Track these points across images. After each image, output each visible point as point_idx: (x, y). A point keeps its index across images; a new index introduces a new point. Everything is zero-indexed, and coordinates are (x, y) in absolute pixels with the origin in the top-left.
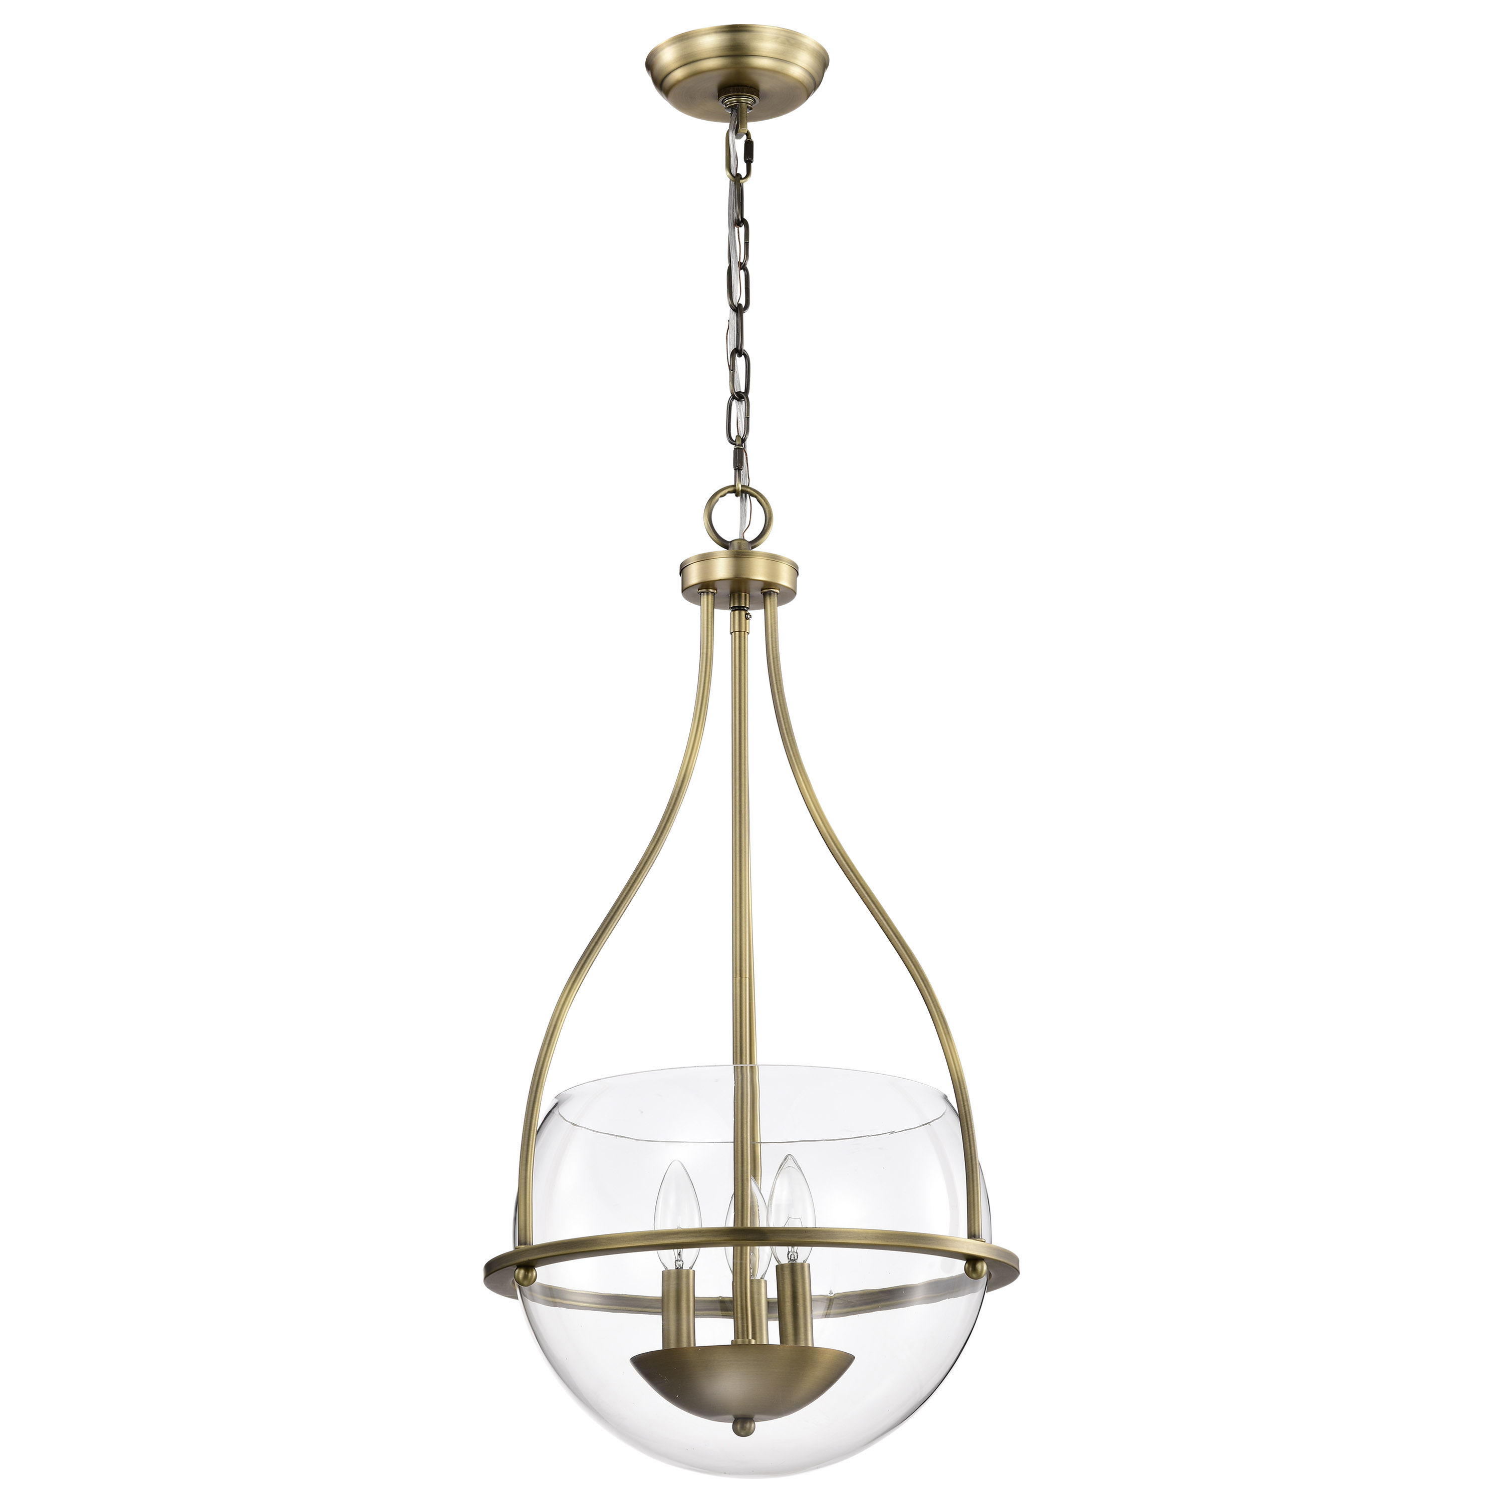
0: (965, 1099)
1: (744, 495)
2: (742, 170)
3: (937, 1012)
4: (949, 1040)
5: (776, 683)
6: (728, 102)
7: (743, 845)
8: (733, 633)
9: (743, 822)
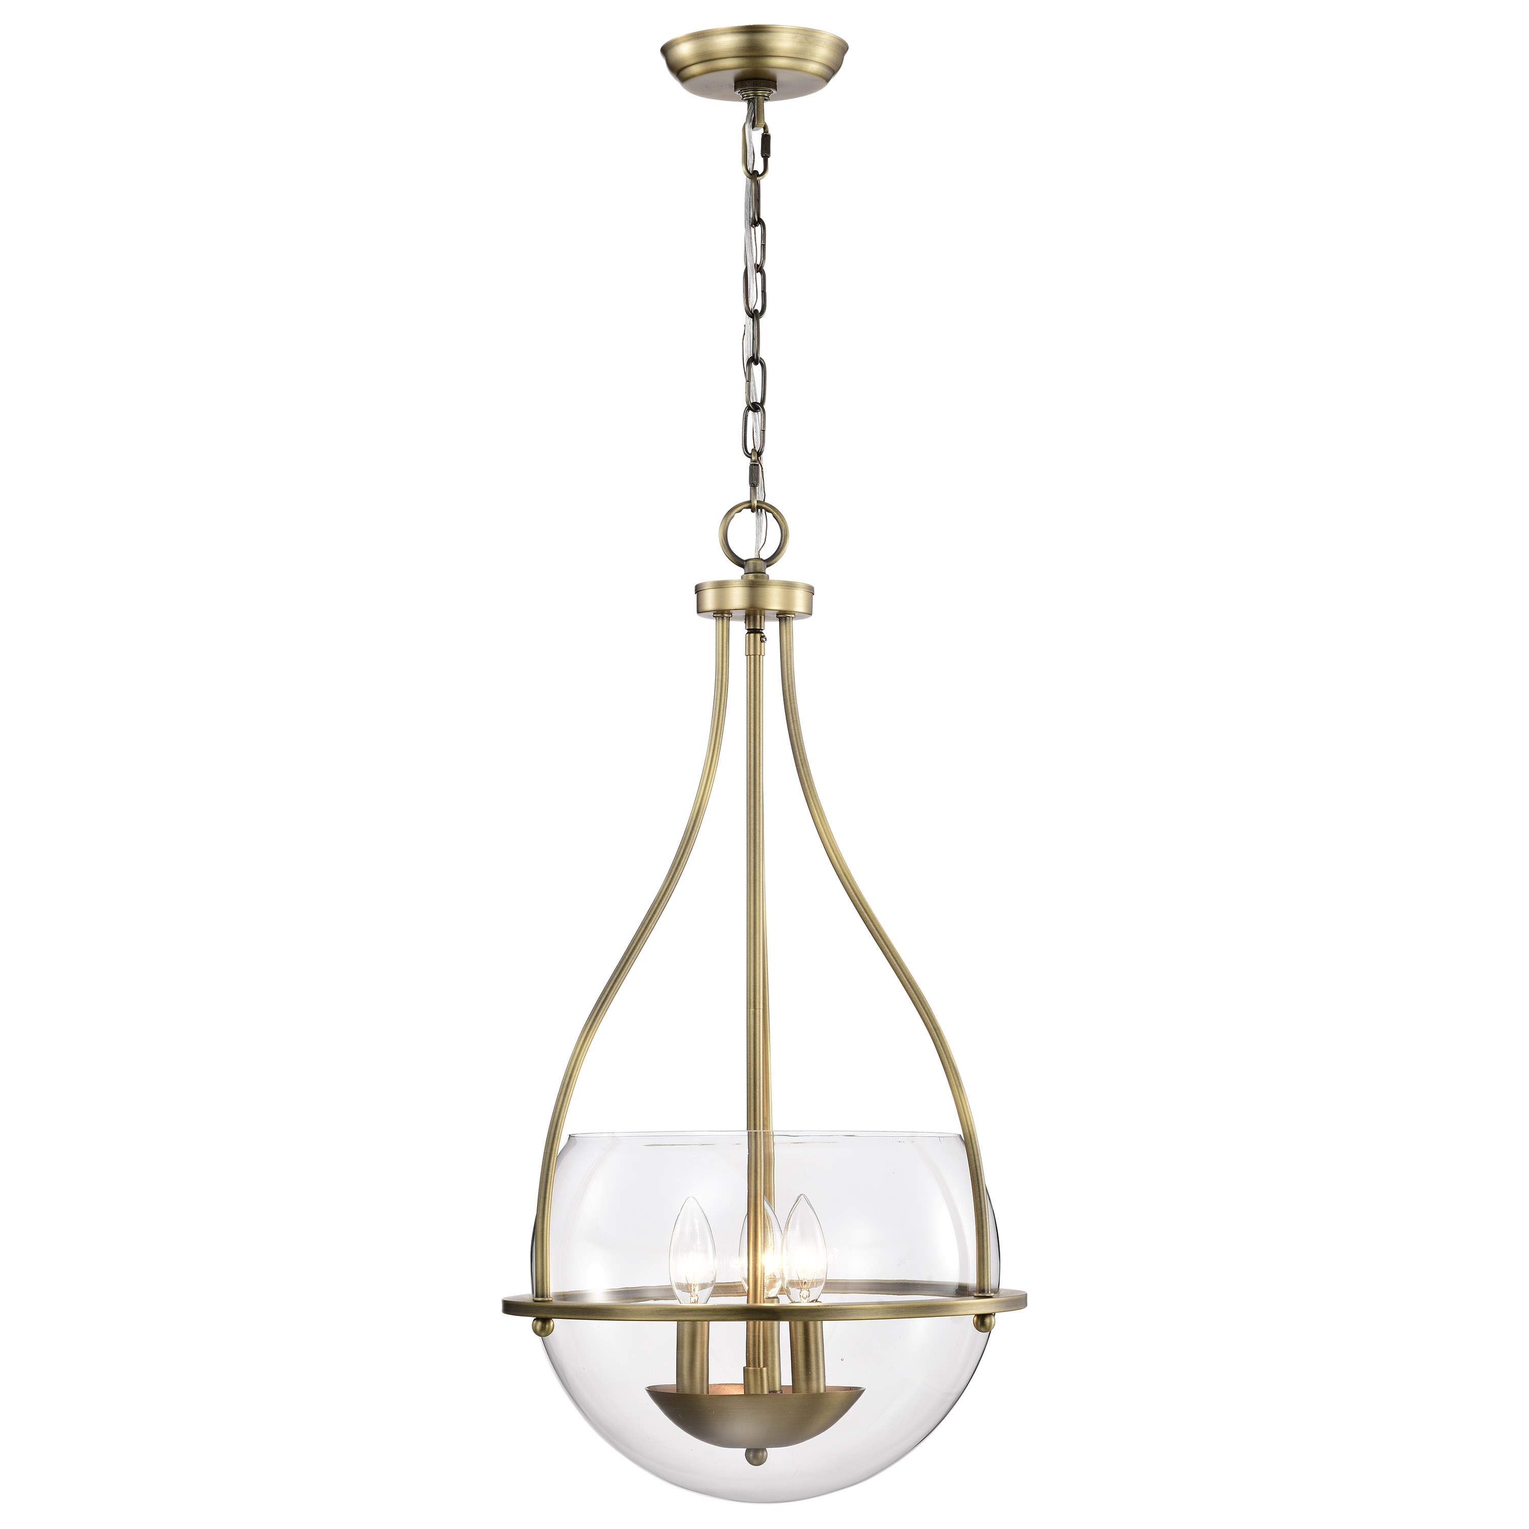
0: (976, 1153)
1: (759, 510)
2: (759, 168)
3: (949, 1063)
4: (961, 1093)
5: (792, 712)
6: (745, 94)
7: (758, 875)
8: (748, 656)
9: (758, 851)
